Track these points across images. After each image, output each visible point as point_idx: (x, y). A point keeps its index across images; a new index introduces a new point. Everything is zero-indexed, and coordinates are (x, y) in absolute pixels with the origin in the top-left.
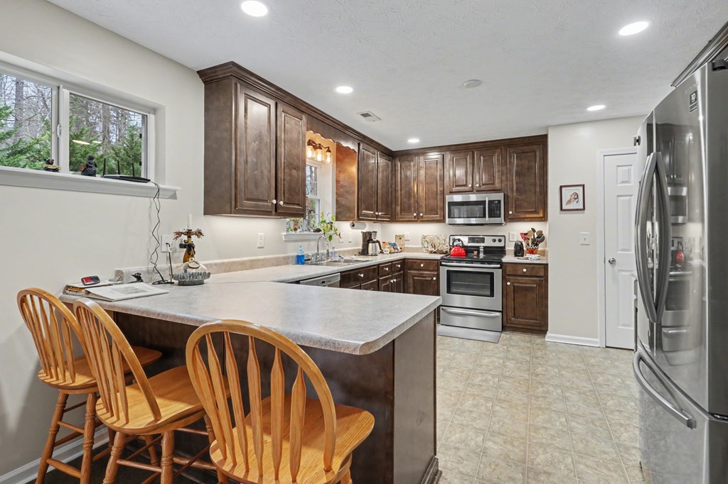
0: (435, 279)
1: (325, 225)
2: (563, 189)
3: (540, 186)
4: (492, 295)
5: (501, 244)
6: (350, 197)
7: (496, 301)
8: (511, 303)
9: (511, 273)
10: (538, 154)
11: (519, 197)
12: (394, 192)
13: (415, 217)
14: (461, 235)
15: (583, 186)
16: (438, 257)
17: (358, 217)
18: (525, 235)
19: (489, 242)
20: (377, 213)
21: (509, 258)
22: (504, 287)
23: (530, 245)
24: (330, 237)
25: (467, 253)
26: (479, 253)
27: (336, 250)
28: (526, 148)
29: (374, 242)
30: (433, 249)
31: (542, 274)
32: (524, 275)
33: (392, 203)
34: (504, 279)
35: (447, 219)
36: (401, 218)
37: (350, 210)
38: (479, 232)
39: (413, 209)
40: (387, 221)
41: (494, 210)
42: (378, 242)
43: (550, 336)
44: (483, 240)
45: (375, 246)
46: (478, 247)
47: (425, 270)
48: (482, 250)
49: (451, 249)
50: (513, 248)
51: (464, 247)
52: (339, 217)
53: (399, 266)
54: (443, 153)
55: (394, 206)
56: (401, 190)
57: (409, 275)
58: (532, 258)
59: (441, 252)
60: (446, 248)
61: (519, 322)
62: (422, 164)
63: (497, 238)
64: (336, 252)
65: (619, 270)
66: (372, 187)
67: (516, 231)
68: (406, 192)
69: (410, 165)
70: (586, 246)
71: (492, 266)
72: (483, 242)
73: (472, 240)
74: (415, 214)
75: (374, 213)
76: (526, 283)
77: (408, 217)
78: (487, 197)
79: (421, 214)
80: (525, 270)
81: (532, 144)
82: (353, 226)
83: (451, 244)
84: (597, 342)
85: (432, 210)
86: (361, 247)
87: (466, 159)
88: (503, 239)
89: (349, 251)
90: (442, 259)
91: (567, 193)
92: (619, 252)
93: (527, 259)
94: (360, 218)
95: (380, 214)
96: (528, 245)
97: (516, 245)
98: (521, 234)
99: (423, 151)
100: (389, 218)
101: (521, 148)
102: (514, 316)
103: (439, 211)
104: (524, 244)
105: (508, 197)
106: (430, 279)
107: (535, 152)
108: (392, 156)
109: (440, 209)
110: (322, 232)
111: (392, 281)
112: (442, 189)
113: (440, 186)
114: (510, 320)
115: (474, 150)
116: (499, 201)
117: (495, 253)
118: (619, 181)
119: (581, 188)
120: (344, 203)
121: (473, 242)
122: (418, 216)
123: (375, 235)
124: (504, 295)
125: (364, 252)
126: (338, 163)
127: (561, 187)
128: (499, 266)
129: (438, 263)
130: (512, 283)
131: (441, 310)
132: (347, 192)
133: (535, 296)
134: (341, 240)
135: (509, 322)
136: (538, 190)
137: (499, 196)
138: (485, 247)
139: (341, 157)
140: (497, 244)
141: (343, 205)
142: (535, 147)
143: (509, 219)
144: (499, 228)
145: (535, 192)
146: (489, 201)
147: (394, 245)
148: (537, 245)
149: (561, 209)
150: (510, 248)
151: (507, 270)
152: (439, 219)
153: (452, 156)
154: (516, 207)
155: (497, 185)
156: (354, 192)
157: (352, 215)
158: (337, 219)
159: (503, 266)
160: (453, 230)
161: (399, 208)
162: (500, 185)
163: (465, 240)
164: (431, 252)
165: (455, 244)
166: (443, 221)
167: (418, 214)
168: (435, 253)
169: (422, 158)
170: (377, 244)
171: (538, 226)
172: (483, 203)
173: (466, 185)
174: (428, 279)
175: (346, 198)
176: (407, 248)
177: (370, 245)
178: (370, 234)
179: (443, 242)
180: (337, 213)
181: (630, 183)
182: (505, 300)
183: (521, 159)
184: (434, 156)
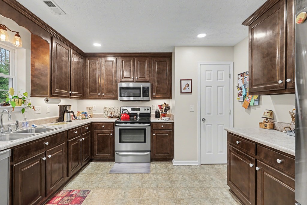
0: (111, 134)
1: (17, 99)
2: (182, 81)
3: (169, 80)
4: (145, 142)
5: (149, 112)
6: (43, 78)
7: (148, 145)
8: (155, 145)
9: (155, 129)
10: (167, 62)
11: (158, 86)
12: (85, 79)
13: (99, 96)
14: (127, 107)
15: (191, 80)
16: (114, 120)
17: (51, 93)
18: (160, 107)
19: (142, 111)
20: (70, 92)
21: (153, 120)
22: (152, 137)
23: (163, 111)
24: (23, 110)
25: (131, 117)
26: (137, 117)
27: (28, 120)
28: (162, 59)
29: (69, 112)
30: (111, 115)
31: (171, 128)
32: (162, 129)
33: (83, 86)
34: (152, 132)
35: (119, 97)
36: (90, 96)
37: (43, 88)
38: (136, 105)
39: (98, 91)
40: (80, 98)
41: (145, 92)
42: (72, 112)
43: (175, 162)
44: (139, 110)
45: (70, 115)
46: (137, 113)
47: (105, 129)
48: (138, 115)
49: (121, 115)
50: (155, 114)
51: (129, 114)
52: (34, 94)
53: (87, 128)
54: (117, 57)
55: (85, 89)
56: (90, 78)
57: (94, 133)
58: (166, 119)
59: (115, 117)
60: (118, 115)
61: (159, 155)
62: (104, 63)
63: (146, 108)
64: (27, 123)
65: (206, 124)
66: (66, 73)
67: (156, 104)
68: (93, 80)
69: (96, 63)
70: (193, 112)
71: (145, 125)
72: (139, 111)
73: (133, 109)
74: (99, 94)
75: (68, 92)
76: (163, 134)
77: (94, 95)
78: (142, 85)
79: (103, 94)
80: (162, 126)
81: (165, 57)
82: (48, 101)
83: (121, 112)
84: (197, 163)
85: (110, 92)
86: (58, 116)
87: (130, 62)
88: (149, 108)
89: (46, 120)
90: (116, 122)
91: (184, 84)
92: (206, 115)
93: (163, 120)
94: (54, 94)
95: (73, 93)
96: (162, 111)
97: (156, 112)
98: (159, 106)
99: (104, 55)
100: (81, 96)
101: (159, 59)
102: (157, 153)
103: (114, 92)
104: (160, 112)
105: (153, 85)
106: (109, 134)
107: (166, 61)
108: (84, 56)
109: (115, 91)
110: (11, 106)
111: (81, 140)
112: (116, 79)
113: (115, 77)
114: (155, 155)
115: (134, 57)
116: (148, 87)
117: (146, 117)
118: (207, 79)
119: (190, 81)
120: (38, 82)
121: (134, 111)
122: (101, 95)
123: (70, 108)
124: (152, 141)
125: (61, 119)
126: (33, 50)
127: (181, 80)
128: (149, 125)
129: (114, 125)
130: (156, 134)
131: (115, 154)
132: (41, 74)
133: (167, 140)
134: (37, 112)
135: (154, 156)
136: (167, 82)
137: (148, 85)
138: (140, 113)
139: (35, 46)
140: (146, 112)
141: (37, 84)
142: (166, 59)
143: (153, 98)
144: (148, 102)
145: (166, 83)
146: (143, 87)
147: (85, 114)
148: (166, 112)
149: (181, 92)
150: (153, 113)
151: (153, 127)
152: (114, 97)
153: (122, 59)
154: (156, 91)
155: (147, 79)
156: (47, 75)
157: (45, 92)
158: (32, 95)
159: (151, 124)
160: (122, 104)
161: (88, 90)
162: (148, 79)
163: (129, 110)
164: (110, 117)
165: (124, 112)
166: (116, 98)
167: (101, 94)
168: (112, 117)
169: (103, 59)
170: (72, 114)
171: (167, 101)
172: (140, 88)
173: (130, 78)
174: (107, 135)
175: (40, 79)
176: (95, 115)
177: (66, 115)
178: (65, 106)
179: (117, 111)
180: (32, 91)
181: (211, 80)
182: (152, 144)
183: (159, 65)
184: (111, 59)
